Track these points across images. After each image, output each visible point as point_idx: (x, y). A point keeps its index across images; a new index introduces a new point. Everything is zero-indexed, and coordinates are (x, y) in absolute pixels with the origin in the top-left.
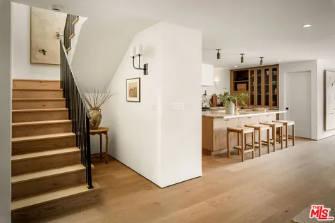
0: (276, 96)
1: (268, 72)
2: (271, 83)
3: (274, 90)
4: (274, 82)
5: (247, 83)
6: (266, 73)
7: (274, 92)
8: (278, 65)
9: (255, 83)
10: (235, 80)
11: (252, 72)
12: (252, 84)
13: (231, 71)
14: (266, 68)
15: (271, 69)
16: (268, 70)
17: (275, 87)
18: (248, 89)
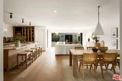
0: (33, 37)
1: (30, 29)
2: (31, 33)
3: (32, 35)
4: (33, 33)
5: (22, 32)
6: (29, 29)
7: (32, 36)
8: (34, 27)
9: (25, 33)
10: (15, 31)
11: (24, 28)
12: (23, 33)
13: (13, 27)
14: (30, 27)
15: (31, 28)
16: (30, 28)
17: (33, 34)
18: (22, 35)
